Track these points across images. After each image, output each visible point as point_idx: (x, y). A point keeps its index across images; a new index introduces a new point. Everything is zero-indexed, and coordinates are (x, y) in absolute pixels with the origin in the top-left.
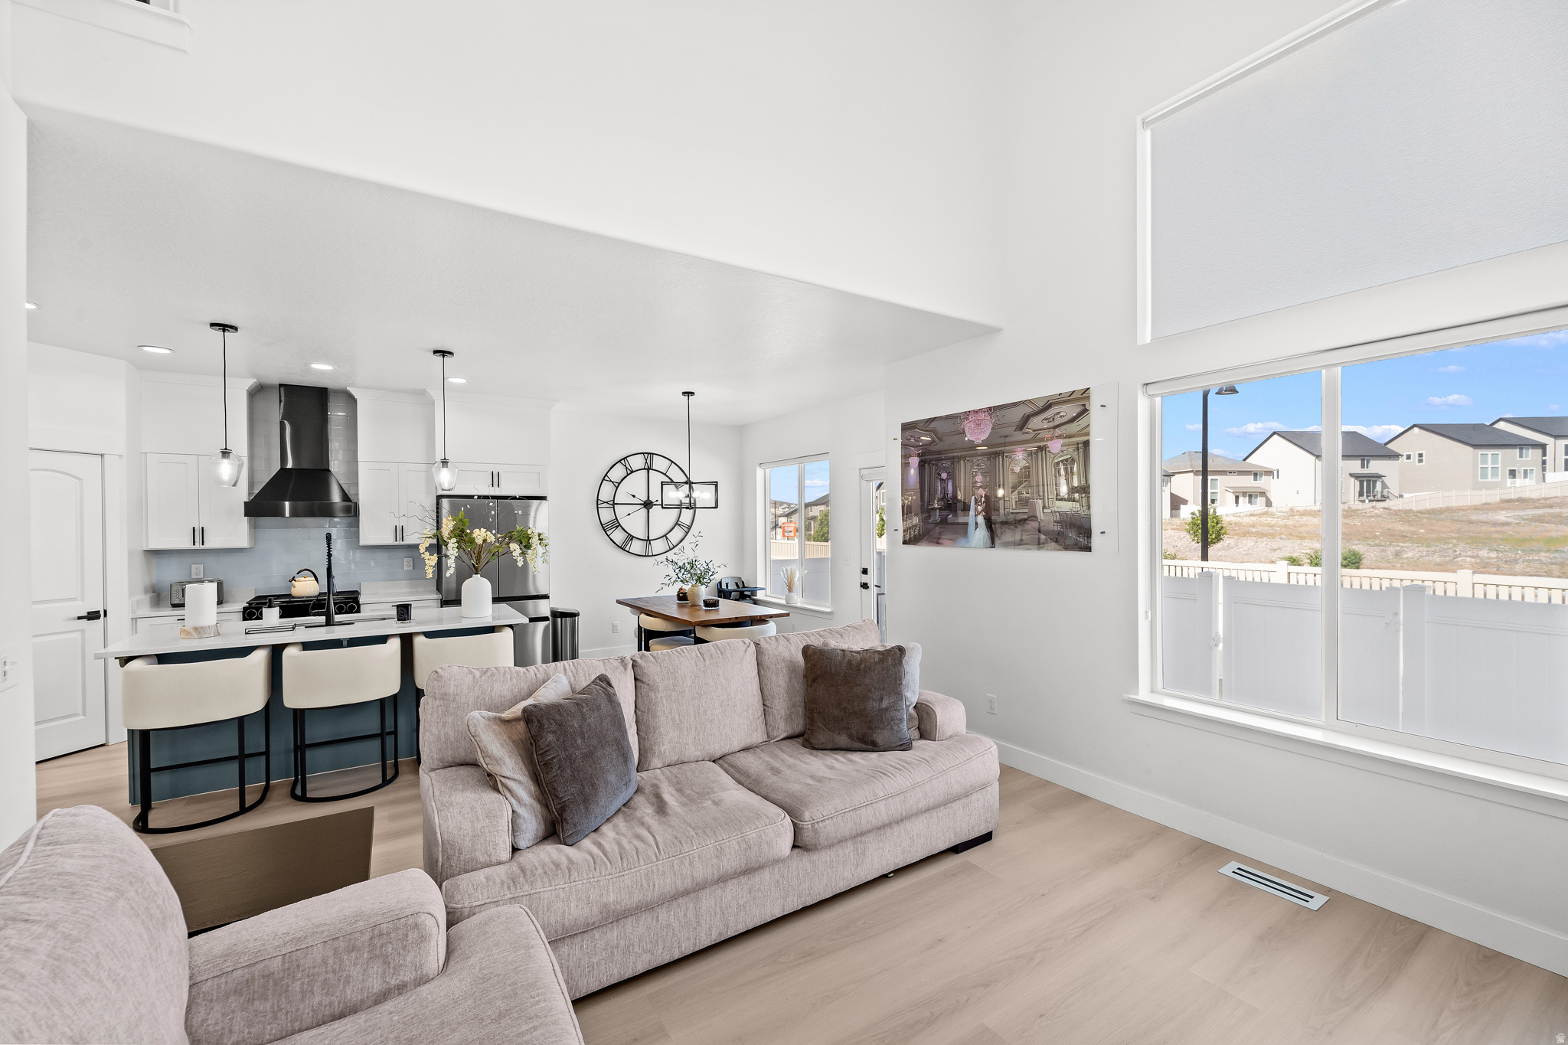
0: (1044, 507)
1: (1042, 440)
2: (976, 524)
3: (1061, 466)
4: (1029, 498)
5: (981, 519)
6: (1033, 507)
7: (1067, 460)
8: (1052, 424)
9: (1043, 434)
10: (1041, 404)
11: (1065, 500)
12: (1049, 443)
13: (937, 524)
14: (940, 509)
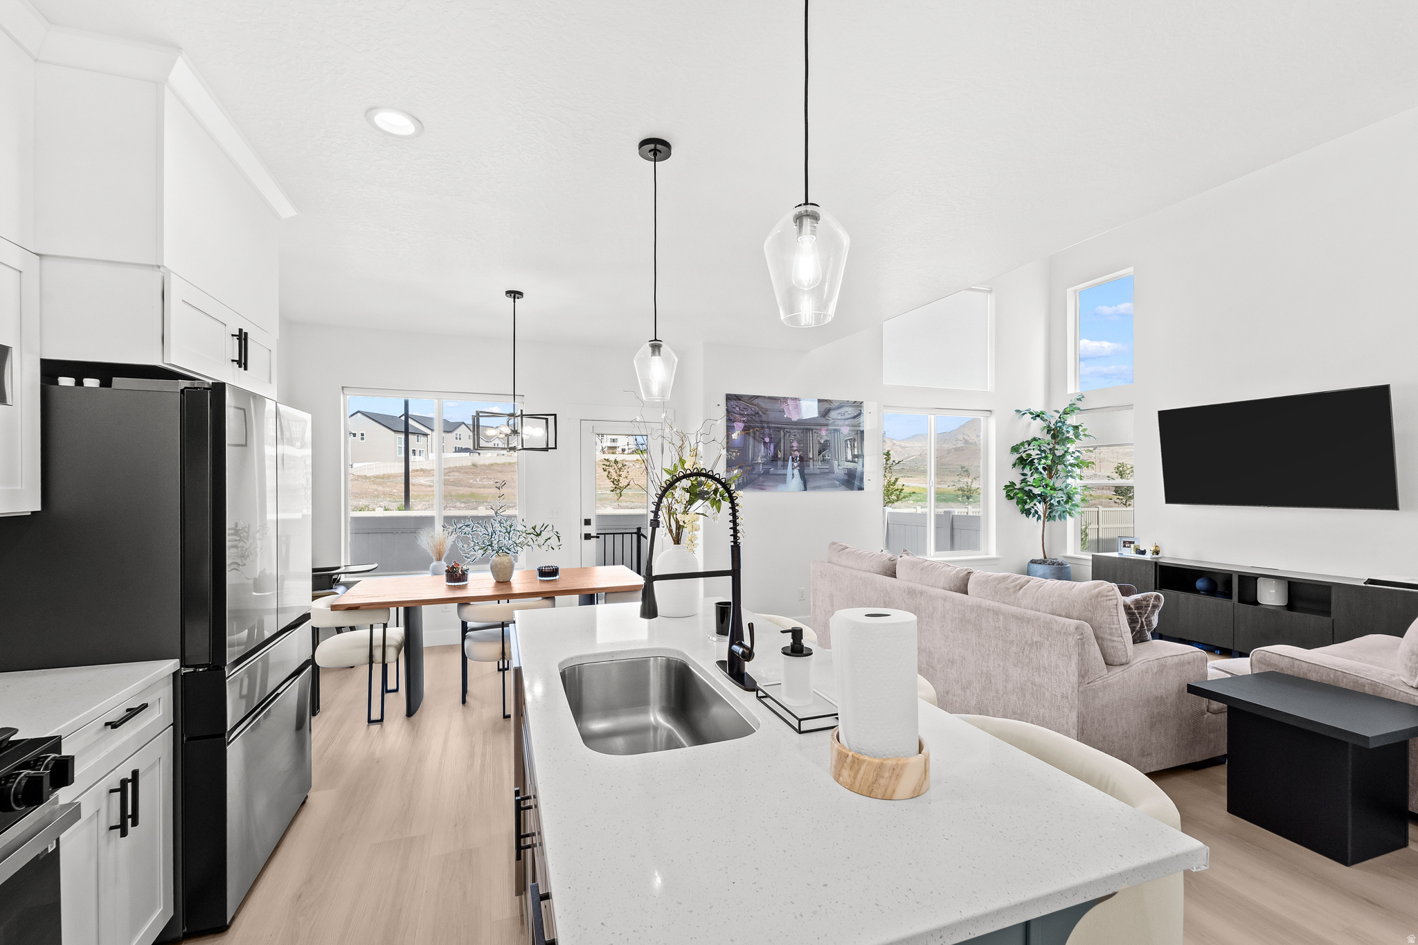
0: (839, 465)
1: (838, 425)
2: (793, 475)
3: (848, 442)
4: (829, 460)
5: (796, 472)
6: (832, 466)
7: (851, 439)
8: (843, 417)
9: (838, 422)
10: (837, 404)
11: (850, 461)
12: (842, 428)
13: (760, 475)
14: (763, 464)
